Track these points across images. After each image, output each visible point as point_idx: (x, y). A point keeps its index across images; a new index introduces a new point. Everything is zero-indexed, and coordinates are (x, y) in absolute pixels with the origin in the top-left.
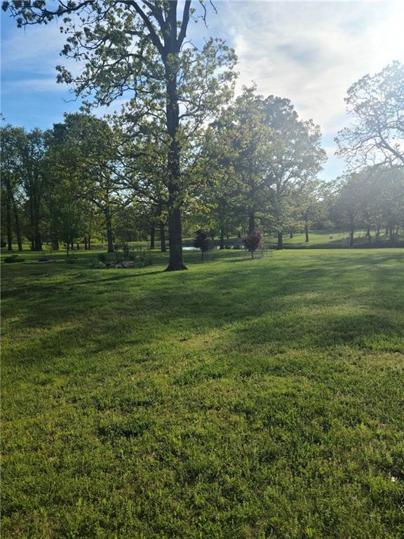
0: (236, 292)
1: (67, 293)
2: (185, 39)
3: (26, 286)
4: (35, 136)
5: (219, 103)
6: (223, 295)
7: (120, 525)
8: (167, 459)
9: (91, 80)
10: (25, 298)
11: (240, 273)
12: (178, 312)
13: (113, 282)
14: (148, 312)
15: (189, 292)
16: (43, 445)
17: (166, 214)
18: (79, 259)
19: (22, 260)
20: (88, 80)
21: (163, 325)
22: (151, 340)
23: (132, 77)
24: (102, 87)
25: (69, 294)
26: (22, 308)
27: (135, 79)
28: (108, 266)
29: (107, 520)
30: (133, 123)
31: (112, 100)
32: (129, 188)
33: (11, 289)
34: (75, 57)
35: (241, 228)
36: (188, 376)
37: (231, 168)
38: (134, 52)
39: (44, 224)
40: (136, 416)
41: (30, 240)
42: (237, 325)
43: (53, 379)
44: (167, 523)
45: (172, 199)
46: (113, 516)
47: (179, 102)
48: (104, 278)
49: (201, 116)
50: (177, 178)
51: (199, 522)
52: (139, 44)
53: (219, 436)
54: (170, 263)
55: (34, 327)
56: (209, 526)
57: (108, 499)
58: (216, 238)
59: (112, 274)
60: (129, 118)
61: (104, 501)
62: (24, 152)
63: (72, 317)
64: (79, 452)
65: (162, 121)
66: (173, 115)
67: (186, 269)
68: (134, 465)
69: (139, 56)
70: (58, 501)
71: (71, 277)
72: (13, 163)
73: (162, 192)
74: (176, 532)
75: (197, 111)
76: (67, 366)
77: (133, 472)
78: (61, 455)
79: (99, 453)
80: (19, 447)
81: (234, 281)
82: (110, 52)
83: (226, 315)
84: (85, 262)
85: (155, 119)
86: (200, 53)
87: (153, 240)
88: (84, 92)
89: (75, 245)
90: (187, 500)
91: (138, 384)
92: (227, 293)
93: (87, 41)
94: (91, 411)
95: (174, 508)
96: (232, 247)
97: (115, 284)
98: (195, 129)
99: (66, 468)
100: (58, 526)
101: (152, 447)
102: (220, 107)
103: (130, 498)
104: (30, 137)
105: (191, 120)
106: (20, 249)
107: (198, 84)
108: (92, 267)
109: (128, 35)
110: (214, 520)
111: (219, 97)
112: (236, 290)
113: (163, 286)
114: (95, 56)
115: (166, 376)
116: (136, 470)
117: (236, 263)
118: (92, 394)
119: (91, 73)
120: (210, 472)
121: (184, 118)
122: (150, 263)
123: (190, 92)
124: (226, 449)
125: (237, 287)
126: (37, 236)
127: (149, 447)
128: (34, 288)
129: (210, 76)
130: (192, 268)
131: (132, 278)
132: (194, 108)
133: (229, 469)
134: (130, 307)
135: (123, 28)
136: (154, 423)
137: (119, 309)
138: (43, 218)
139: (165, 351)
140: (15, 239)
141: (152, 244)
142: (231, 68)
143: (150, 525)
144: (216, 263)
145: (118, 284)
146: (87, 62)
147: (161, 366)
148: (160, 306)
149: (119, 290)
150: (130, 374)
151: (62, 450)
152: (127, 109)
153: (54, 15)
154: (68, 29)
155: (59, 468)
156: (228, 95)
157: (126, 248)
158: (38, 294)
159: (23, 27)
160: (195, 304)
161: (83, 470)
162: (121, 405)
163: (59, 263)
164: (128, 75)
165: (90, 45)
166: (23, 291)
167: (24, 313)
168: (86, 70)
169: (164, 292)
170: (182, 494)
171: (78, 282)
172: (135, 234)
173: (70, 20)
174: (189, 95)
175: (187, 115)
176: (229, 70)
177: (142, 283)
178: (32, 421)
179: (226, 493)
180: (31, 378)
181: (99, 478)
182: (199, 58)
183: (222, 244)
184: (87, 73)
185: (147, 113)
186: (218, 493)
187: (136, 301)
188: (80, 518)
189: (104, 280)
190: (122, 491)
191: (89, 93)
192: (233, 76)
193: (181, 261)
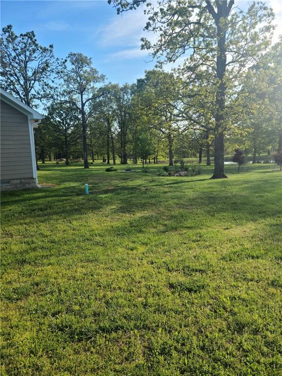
0: (268, 196)
1: (144, 192)
2: (233, 5)
3: (119, 186)
4: (125, 89)
5: (259, 50)
6: (257, 198)
7: (189, 352)
8: (220, 313)
9: (164, 45)
10: (119, 194)
11: (270, 181)
12: (221, 208)
13: (173, 185)
14: (199, 207)
15: (229, 194)
16: (134, 289)
17: (212, 138)
18: (151, 170)
19: (116, 170)
20: (162, 45)
21: (210, 217)
22: (202, 227)
23: (192, 39)
24: (171, 49)
25: (145, 193)
26: (117, 200)
27: (195, 40)
28: (170, 175)
29: (179, 347)
30: (191, 73)
31: (177, 57)
32: (187, 119)
33: (110, 188)
34: (153, 30)
35: (271, 147)
36: (232, 255)
37: (266, 100)
38: (195, 21)
39: (129, 147)
40: (195, 278)
41: (120, 157)
42: (269, 221)
43: (138, 247)
44: (223, 357)
45: (218, 126)
46: (183, 345)
47: (226, 53)
48: (167, 183)
49: (244, 61)
50: (222, 110)
51: (248, 361)
52: (198, 14)
53: (260, 301)
54: (215, 173)
55: (124, 212)
56: (255, 366)
57: (179, 333)
58: (250, 155)
59: (172, 180)
60: (189, 69)
61: (177, 333)
62: (118, 100)
63: (148, 208)
64: (157, 297)
65: (213, 68)
66: (221, 64)
67: (226, 177)
68: (195, 312)
69: (198, 23)
70: (146, 327)
71: (146, 181)
72: (111, 107)
73: (210, 121)
74: (230, 365)
75: (240, 58)
76: (146, 240)
77: (196, 317)
78: (146, 297)
79: (171, 300)
80: (120, 288)
81: (265, 188)
82: (177, 23)
83: (259, 213)
84: (155, 172)
85: (208, 68)
86: (245, 14)
87: (200, 157)
88: (158, 54)
89: (148, 161)
90: (237, 344)
91: (195, 257)
92: (260, 196)
93: (162, 18)
94: (163, 270)
95: (227, 348)
96: (263, 162)
97: (175, 187)
98: (238, 72)
99: (149, 306)
100: (146, 344)
101: (208, 302)
102: (259, 53)
103: (194, 334)
104: (122, 89)
105: (236, 65)
106: (114, 163)
107: (243, 37)
108: (159, 175)
109: (190, 9)
110: (258, 362)
111: (259, 46)
112: (267, 194)
113: (209, 190)
114: (167, 28)
115: (215, 253)
116: (197, 316)
117: (267, 174)
118: (164, 260)
119: (163, 40)
120: (254, 327)
121: (231, 64)
122: (199, 173)
123: (236, 44)
124: (266, 312)
125: (268, 192)
126: (124, 155)
127: (205, 302)
128: (124, 188)
129: (253, 31)
130: (231, 177)
131: (187, 183)
132: (238, 56)
133: (269, 327)
134: (186, 203)
135: (187, 4)
136: (208, 285)
137: (178, 204)
138: (129, 143)
139: (213, 235)
140: (111, 156)
141: (200, 160)
142: (270, 23)
143: (210, 357)
144: (250, 173)
145: (177, 187)
146: (162, 32)
147: (211, 246)
148: (208, 203)
149: (178, 191)
150: (188, 249)
151: (146, 294)
152: (187, 62)
153: (140, 3)
154: (149, 11)
155: (145, 305)
156: (267, 44)
157: (182, 162)
158: (126, 192)
159: (120, 13)
160: (235, 203)
161: (160, 309)
162: (184, 270)
163: (138, 172)
164: (189, 38)
165: (164, 20)
166: (117, 190)
167: (118, 203)
168: (160, 38)
169: (211, 194)
170: (233, 339)
171: (151, 185)
172: (188, 153)
173: (150, 4)
174: (235, 47)
175: (233, 62)
176: (268, 25)
177: (194, 187)
178: (127, 272)
179: (268, 344)
180: (124, 245)
181: (171, 317)
182: (244, 18)
183: (255, 160)
184: (161, 41)
185: (202, 64)
186: (261, 343)
187: (190, 199)
188: (161, 342)
189: (167, 184)
190: (188, 328)
191: (162, 55)
192: (272, 28)
193: (223, 171)
